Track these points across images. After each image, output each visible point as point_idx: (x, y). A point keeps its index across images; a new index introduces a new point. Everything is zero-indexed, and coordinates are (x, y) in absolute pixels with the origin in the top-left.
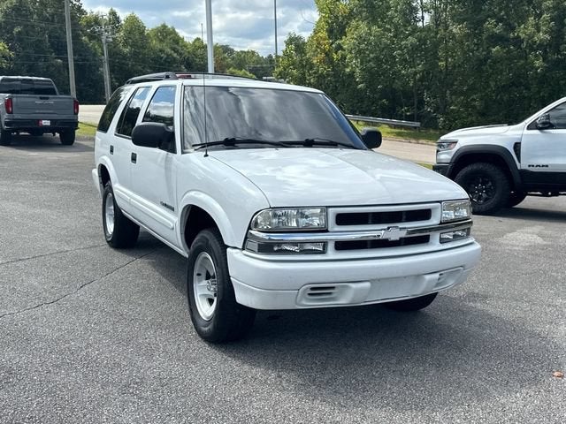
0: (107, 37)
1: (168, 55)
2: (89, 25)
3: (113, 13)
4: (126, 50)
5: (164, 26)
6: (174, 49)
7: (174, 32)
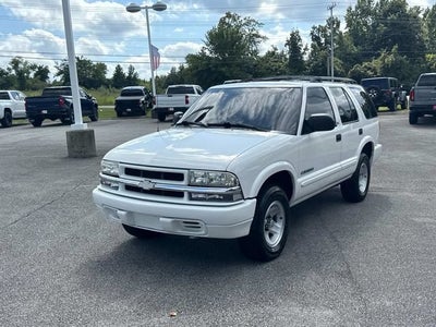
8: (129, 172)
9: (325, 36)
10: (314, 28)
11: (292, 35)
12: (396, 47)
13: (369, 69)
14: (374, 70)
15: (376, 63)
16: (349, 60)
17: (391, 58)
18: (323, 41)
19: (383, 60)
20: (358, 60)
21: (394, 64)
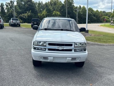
0: (78, 11)
1: (90, 14)
2: (75, 8)
3: (80, 6)
4: (82, 13)
5: (90, 8)
6: (91, 13)
7: (92, 9)
8: (50, 44)
9: (10, 6)
10: (6, 3)
11: (1, 4)
12: (31, 11)
13: (24, 16)
14: (25, 16)
15: (26, 15)
16: (19, 13)
17: (29, 14)
18: (9, 7)
19: (28, 14)
20: (21, 13)
21: (30, 15)
